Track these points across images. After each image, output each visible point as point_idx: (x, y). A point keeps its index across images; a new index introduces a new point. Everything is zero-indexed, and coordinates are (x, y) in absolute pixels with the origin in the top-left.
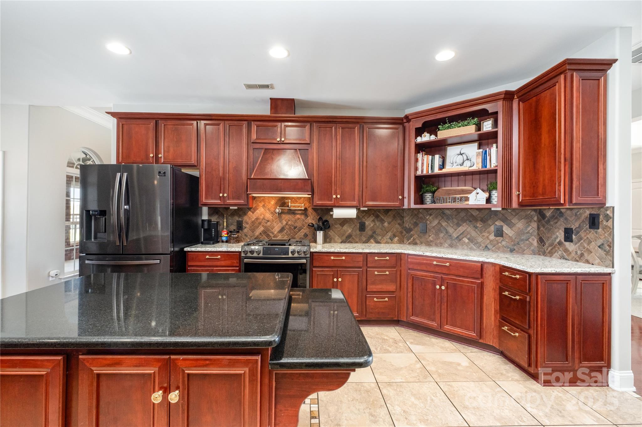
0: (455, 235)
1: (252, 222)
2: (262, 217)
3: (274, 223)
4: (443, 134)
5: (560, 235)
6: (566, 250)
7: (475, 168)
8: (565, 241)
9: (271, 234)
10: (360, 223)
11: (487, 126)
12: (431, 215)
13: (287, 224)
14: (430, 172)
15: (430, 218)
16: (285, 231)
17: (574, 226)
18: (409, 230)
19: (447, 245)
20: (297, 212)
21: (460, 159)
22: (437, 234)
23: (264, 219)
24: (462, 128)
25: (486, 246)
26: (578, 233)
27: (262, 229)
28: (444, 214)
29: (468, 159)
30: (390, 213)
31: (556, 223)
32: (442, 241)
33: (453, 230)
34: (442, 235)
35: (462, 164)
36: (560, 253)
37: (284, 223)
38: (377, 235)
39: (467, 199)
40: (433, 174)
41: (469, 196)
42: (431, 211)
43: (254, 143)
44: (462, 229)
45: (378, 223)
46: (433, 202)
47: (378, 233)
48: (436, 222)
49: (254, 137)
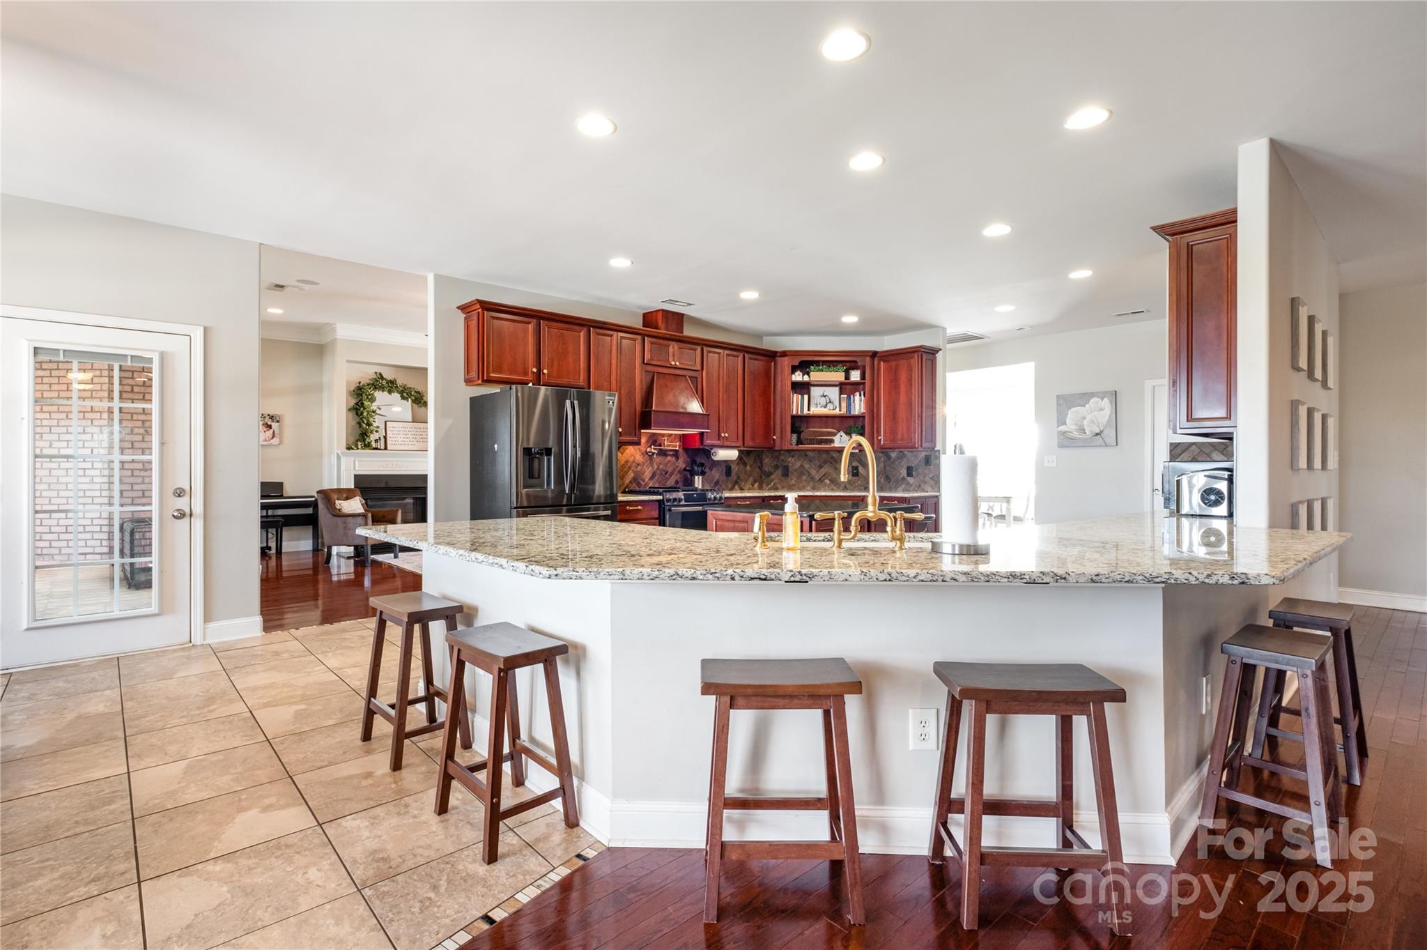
0: (817, 478)
1: (621, 466)
2: (632, 459)
3: (644, 467)
4: (816, 376)
5: (904, 472)
6: (908, 484)
7: (837, 412)
8: (908, 476)
9: (641, 482)
10: (726, 467)
11: (855, 376)
12: (793, 457)
13: (658, 468)
14: (799, 413)
15: (793, 460)
16: (656, 478)
17: (913, 464)
18: (769, 474)
19: (809, 488)
20: (668, 453)
21: (823, 401)
22: (799, 477)
23: (634, 461)
24: (833, 373)
25: (845, 487)
26: (917, 469)
27: (632, 475)
28: (806, 455)
29: (830, 402)
30: (751, 454)
31: (900, 462)
32: (805, 484)
33: (815, 472)
34: (804, 478)
35: (825, 407)
36: (903, 486)
37: (656, 467)
38: (741, 480)
39: (832, 441)
40: (802, 415)
41: (834, 438)
42: (793, 453)
43: (647, 364)
44: (823, 471)
45: (741, 467)
46: (797, 445)
47: (741, 478)
48: (798, 464)
49: (647, 356)
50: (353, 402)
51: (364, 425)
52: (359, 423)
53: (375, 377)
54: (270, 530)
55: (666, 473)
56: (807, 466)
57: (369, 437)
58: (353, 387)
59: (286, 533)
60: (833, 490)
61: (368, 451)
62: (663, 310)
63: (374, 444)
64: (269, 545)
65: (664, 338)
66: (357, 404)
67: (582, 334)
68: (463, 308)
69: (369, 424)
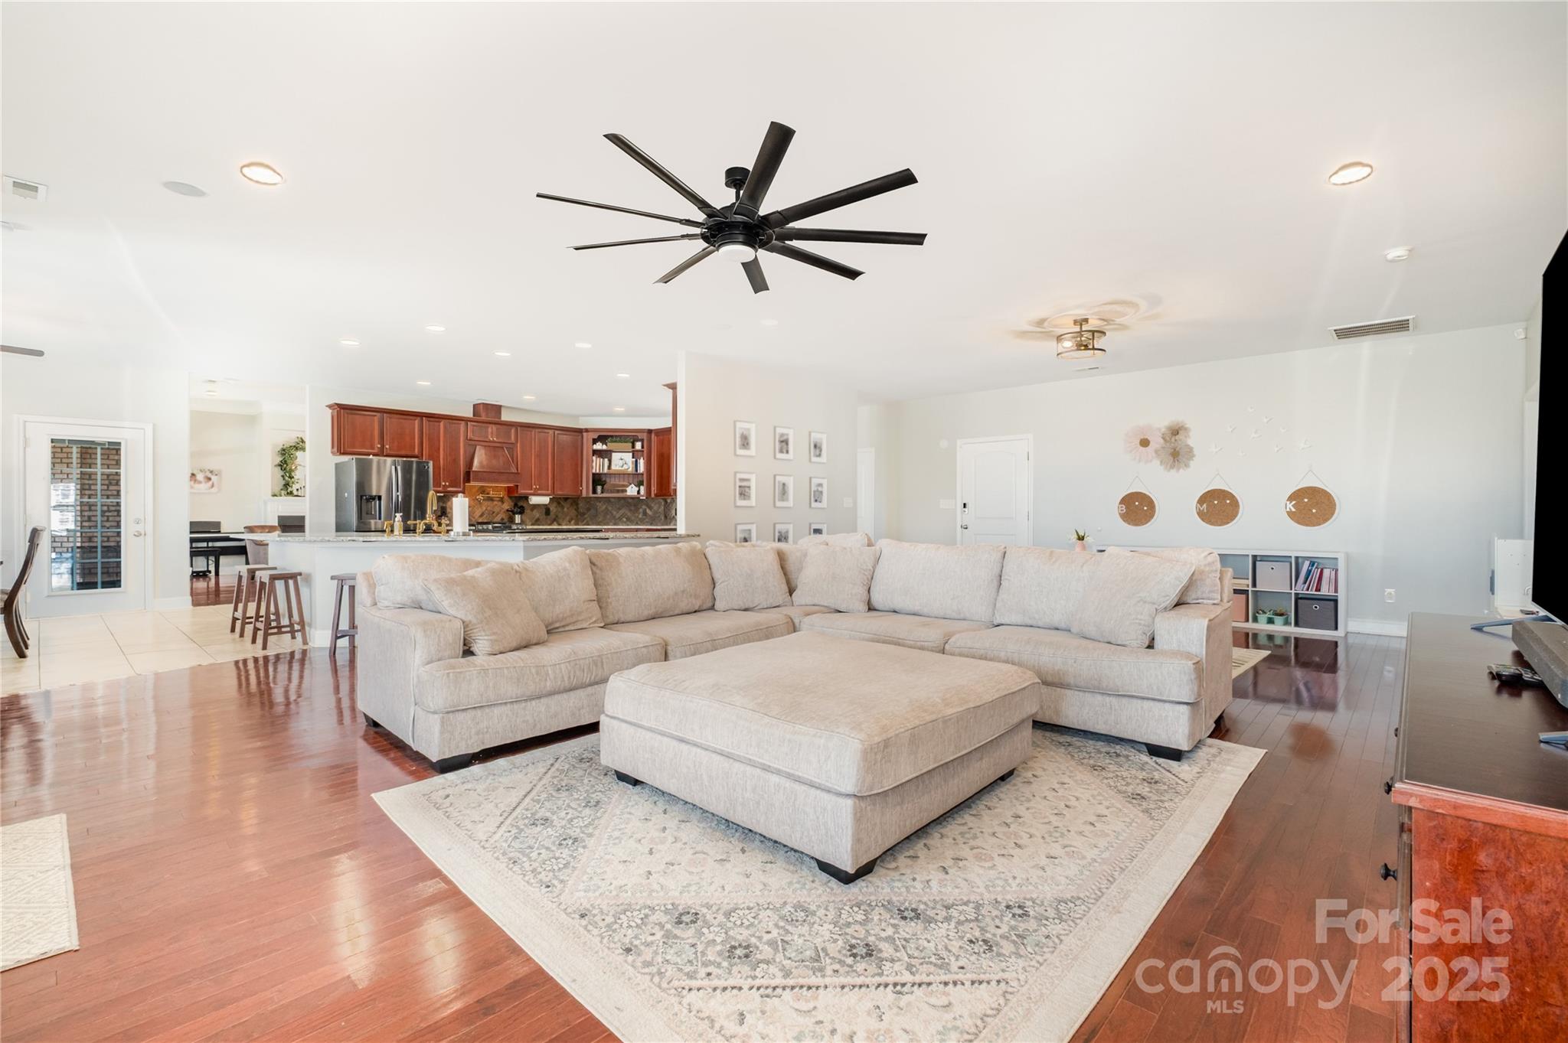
0: (618, 516)
3: (475, 508)
4: (614, 446)
7: (630, 470)
10: (546, 508)
11: (638, 446)
12: (602, 502)
13: (486, 509)
14: (601, 471)
15: (601, 504)
16: (485, 516)
19: (611, 524)
21: (620, 463)
24: (624, 444)
25: (637, 523)
28: (610, 501)
29: (625, 464)
30: (562, 500)
32: (608, 521)
33: (616, 512)
34: (608, 516)
35: (622, 467)
37: (484, 509)
38: (559, 518)
39: (625, 491)
40: (603, 472)
41: (626, 489)
43: (470, 440)
44: (622, 512)
45: (559, 509)
46: (602, 492)
47: (559, 516)
48: (604, 507)
49: (470, 435)
50: (279, 459)
51: (287, 478)
52: (283, 476)
53: (297, 440)
54: (210, 558)
55: (494, 512)
56: (610, 508)
57: (292, 487)
58: (279, 449)
59: (223, 560)
60: (628, 525)
61: (290, 498)
62: (483, 404)
63: (295, 493)
64: (210, 569)
65: (487, 423)
66: (281, 462)
67: (417, 422)
68: (330, 407)
69: (291, 477)
